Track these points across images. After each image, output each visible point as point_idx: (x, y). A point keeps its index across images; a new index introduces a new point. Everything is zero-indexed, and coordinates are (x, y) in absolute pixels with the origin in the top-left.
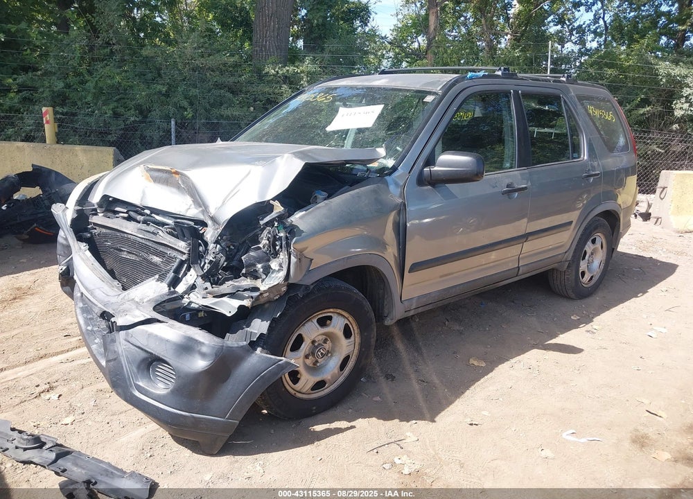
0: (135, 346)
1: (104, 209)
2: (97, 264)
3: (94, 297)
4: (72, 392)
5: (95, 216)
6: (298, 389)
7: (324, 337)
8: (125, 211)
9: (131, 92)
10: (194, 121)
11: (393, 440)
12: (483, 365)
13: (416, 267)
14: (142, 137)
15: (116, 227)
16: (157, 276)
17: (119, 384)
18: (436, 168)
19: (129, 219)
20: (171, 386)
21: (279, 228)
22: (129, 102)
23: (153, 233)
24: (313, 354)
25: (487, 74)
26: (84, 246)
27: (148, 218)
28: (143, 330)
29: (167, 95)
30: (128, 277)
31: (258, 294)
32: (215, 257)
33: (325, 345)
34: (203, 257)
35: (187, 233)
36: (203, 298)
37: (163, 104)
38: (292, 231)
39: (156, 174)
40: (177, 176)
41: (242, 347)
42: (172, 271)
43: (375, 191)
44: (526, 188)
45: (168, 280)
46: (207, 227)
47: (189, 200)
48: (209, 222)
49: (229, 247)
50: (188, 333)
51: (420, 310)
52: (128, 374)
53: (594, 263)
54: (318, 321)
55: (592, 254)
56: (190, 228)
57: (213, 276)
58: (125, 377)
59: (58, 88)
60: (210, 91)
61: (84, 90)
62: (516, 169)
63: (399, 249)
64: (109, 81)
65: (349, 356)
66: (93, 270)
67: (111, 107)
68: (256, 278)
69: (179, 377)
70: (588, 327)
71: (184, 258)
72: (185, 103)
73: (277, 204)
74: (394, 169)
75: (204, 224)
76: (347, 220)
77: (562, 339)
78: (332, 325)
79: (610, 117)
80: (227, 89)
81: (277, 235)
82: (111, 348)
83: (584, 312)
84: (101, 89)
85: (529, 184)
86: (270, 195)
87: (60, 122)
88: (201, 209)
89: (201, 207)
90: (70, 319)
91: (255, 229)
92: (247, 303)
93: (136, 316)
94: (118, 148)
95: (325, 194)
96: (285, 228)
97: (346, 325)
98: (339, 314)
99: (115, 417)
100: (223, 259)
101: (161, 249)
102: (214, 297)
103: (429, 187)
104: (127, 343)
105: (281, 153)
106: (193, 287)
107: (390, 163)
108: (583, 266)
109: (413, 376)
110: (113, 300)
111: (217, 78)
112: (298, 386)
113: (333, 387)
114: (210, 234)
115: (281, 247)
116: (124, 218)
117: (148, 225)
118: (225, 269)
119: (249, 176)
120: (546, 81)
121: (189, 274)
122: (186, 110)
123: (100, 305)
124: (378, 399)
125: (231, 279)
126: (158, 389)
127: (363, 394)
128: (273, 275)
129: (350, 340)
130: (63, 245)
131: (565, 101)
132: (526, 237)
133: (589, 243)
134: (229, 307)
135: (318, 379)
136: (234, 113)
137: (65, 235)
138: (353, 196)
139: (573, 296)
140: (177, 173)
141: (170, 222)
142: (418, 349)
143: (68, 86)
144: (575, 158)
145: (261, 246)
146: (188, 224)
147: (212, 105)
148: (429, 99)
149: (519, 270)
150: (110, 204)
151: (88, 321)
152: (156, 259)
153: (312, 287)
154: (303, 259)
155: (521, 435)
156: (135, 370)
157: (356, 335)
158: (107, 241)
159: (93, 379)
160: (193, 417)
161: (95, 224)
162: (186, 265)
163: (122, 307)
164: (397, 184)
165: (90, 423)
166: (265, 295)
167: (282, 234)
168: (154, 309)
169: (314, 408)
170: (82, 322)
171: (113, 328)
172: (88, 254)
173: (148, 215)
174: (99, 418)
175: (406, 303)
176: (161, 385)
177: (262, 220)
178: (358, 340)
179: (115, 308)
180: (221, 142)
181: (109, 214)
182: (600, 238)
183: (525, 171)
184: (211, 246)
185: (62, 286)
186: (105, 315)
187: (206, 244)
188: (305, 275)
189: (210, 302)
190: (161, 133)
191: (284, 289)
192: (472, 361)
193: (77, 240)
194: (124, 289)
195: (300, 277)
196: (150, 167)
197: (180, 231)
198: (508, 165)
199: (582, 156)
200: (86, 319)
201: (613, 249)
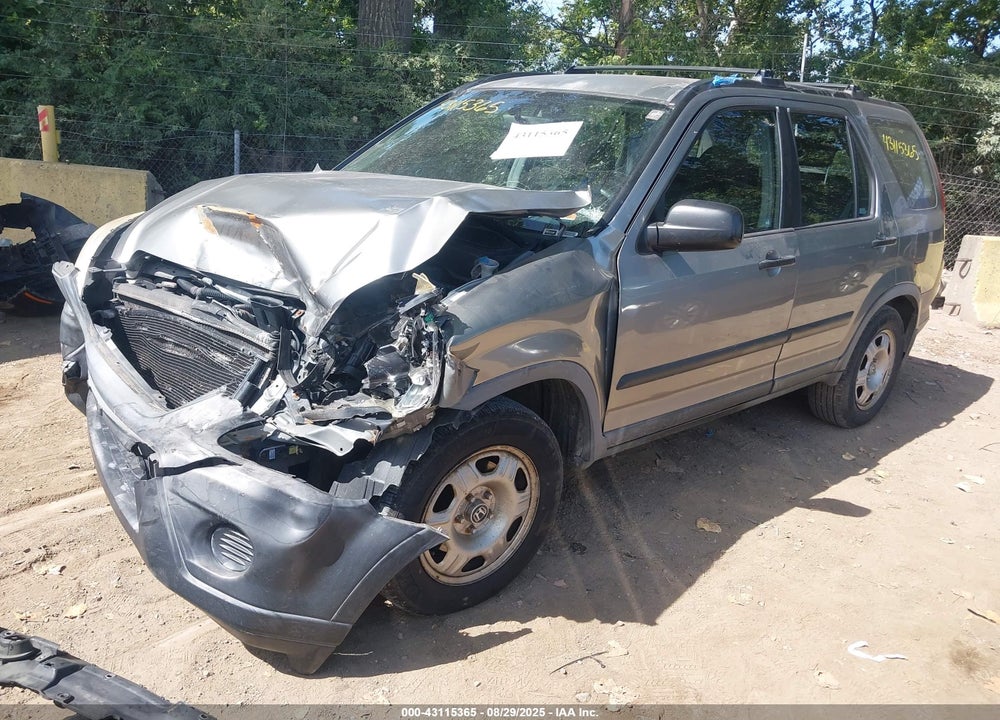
0: (189, 501)
1: (136, 273)
2: (125, 363)
3: (122, 418)
4: (81, 562)
5: (122, 284)
6: (443, 570)
7: (485, 488)
8: (171, 277)
9: (173, 86)
10: (268, 135)
11: (589, 653)
12: (718, 530)
13: (628, 381)
14: (190, 157)
15: (156, 304)
16: (224, 388)
17: (161, 559)
18: (667, 226)
19: (178, 291)
20: (246, 568)
21: (427, 319)
22: (169, 101)
23: (217, 316)
24: (467, 515)
25: (740, 79)
26: (104, 332)
27: (208, 290)
28: (201, 476)
29: (228, 94)
30: (174, 385)
31: (388, 422)
32: (317, 359)
33: (485, 500)
34: (296, 357)
35: (270, 317)
36: (297, 424)
37: (221, 106)
38: (448, 323)
39: (221, 220)
40: (257, 226)
41: (361, 507)
42: (246, 378)
43: (571, 260)
44: (793, 260)
45: (241, 393)
46: (305, 309)
47: (275, 265)
48: (309, 303)
49: (339, 343)
50: (274, 483)
51: (629, 446)
52: (175, 545)
53: (876, 375)
54: (477, 465)
55: (874, 360)
56: (278, 311)
57: (313, 389)
58: (170, 551)
59: (62, 76)
60: (293, 89)
61: (102, 80)
62: (779, 230)
63: (604, 353)
64: (140, 69)
65: (521, 518)
66: (119, 372)
67: (143, 109)
68: (386, 397)
69: (259, 554)
70: (871, 474)
71: (267, 358)
72: (256, 108)
73: (422, 278)
74: (603, 225)
75: (301, 306)
76: (532, 306)
77: (835, 492)
78: (499, 469)
79: (911, 152)
80: (317, 88)
81: (423, 329)
82: (149, 503)
83: (861, 449)
84: (128, 80)
85: (798, 254)
86: (411, 264)
87: (63, 129)
88: (295, 280)
89: (295, 277)
90: (79, 439)
91: (383, 316)
92: (369, 436)
93: (189, 453)
94: (152, 172)
95: (493, 263)
96: (435, 318)
97: (520, 470)
98: (509, 453)
99: (151, 606)
100: (331, 362)
101: (230, 342)
102: (315, 423)
103: (655, 256)
104: (176, 496)
105: (426, 194)
106: (280, 406)
107: (596, 215)
108: (861, 378)
109: (612, 547)
110: (153, 424)
111: (304, 68)
112: (443, 565)
113: (494, 566)
114: (310, 322)
115: (430, 349)
116: (170, 289)
117: (208, 301)
118: (332, 378)
119: (377, 230)
120: (825, 93)
121: (274, 383)
122: (257, 117)
123: (131, 432)
124: (561, 583)
125: (343, 396)
126: (224, 571)
127: (538, 575)
128: (413, 393)
129: (523, 494)
130: (69, 328)
131: (851, 127)
132: (788, 334)
133: (873, 344)
134: (340, 441)
135: (474, 553)
136: (329, 125)
137: (74, 312)
138: (540, 268)
139: (844, 422)
140: (257, 221)
141: (245, 298)
142: (617, 502)
143: (77, 74)
144: (861, 215)
145: (396, 345)
146: (273, 304)
147: (297, 112)
148: (655, 115)
149: (773, 385)
150: (147, 266)
151: (111, 454)
152: (221, 358)
153: (474, 413)
154: (465, 370)
155: (785, 647)
156: (187, 540)
157: (533, 486)
158: (141, 325)
159: (115, 542)
160: (280, 618)
161: (121, 296)
162: (269, 370)
163: (167, 437)
164: (605, 249)
165: (111, 616)
166: (400, 425)
167: (431, 329)
168: (220, 441)
169: (466, 599)
170: (100, 454)
171: (151, 471)
172: (112, 345)
173: (208, 286)
174: (125, 608)
175: (610, 436)
176: (228, 565)
177: (403, 305)
178: (536, 494)
179: (156, 437)
180: (321, 172)
181: (146, 282)
182: (888, 337)
183: (792, 233)
184: (310, 340)
185: (68, 392)
186: (140, 450)
187: (302, 336)
188: (466, 394)
189: (308, 431)
190: (219, 152)
191: (430, 416)
192: (700, 524)
193: (94, 322)
194: (171, 406)
195: (458, 399)
196: (214, 208)
197: (260, 315)
198: (768, 223)
199: (872, 213)
200: (106, 449)
201: (904, 353)
